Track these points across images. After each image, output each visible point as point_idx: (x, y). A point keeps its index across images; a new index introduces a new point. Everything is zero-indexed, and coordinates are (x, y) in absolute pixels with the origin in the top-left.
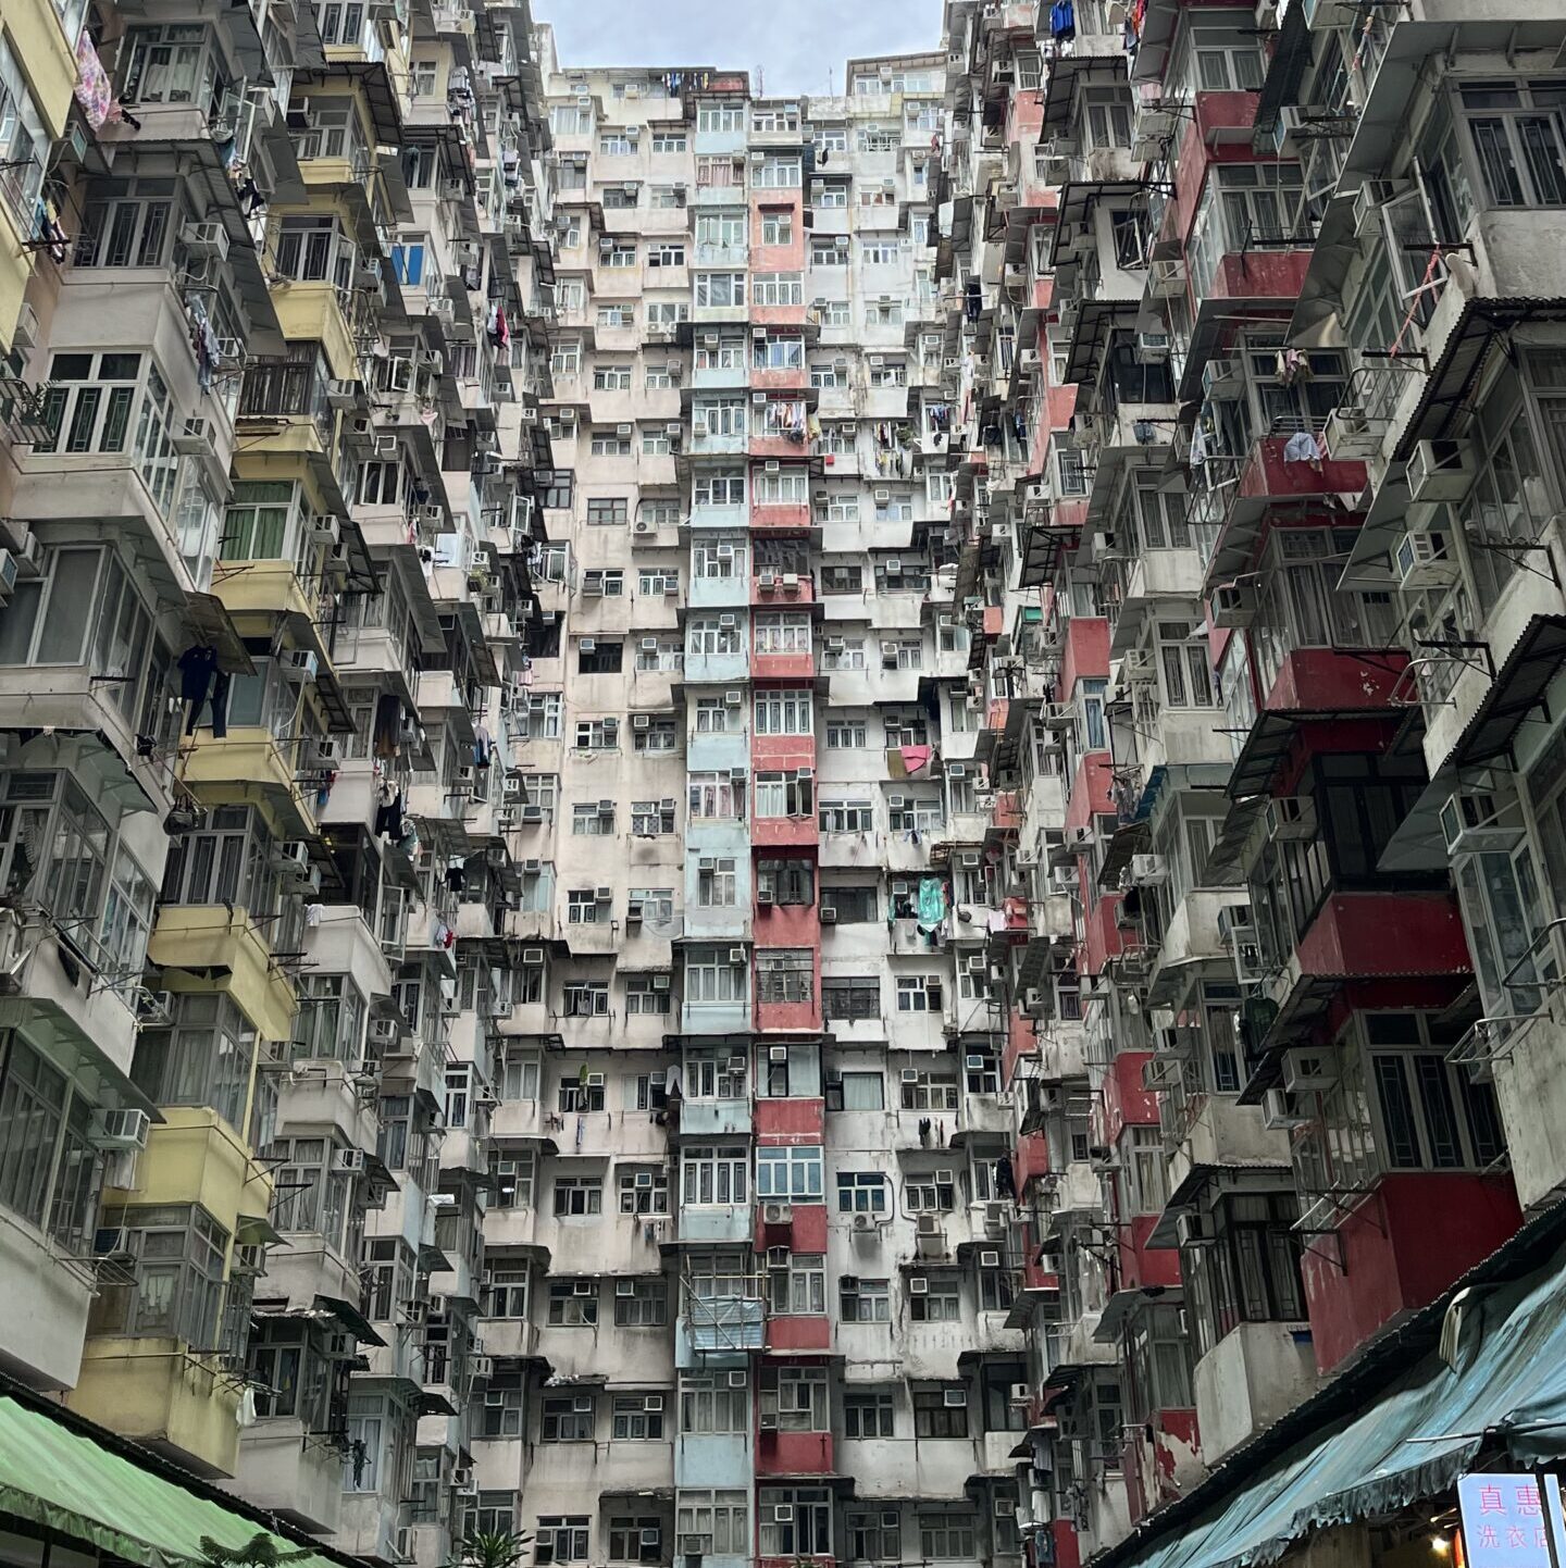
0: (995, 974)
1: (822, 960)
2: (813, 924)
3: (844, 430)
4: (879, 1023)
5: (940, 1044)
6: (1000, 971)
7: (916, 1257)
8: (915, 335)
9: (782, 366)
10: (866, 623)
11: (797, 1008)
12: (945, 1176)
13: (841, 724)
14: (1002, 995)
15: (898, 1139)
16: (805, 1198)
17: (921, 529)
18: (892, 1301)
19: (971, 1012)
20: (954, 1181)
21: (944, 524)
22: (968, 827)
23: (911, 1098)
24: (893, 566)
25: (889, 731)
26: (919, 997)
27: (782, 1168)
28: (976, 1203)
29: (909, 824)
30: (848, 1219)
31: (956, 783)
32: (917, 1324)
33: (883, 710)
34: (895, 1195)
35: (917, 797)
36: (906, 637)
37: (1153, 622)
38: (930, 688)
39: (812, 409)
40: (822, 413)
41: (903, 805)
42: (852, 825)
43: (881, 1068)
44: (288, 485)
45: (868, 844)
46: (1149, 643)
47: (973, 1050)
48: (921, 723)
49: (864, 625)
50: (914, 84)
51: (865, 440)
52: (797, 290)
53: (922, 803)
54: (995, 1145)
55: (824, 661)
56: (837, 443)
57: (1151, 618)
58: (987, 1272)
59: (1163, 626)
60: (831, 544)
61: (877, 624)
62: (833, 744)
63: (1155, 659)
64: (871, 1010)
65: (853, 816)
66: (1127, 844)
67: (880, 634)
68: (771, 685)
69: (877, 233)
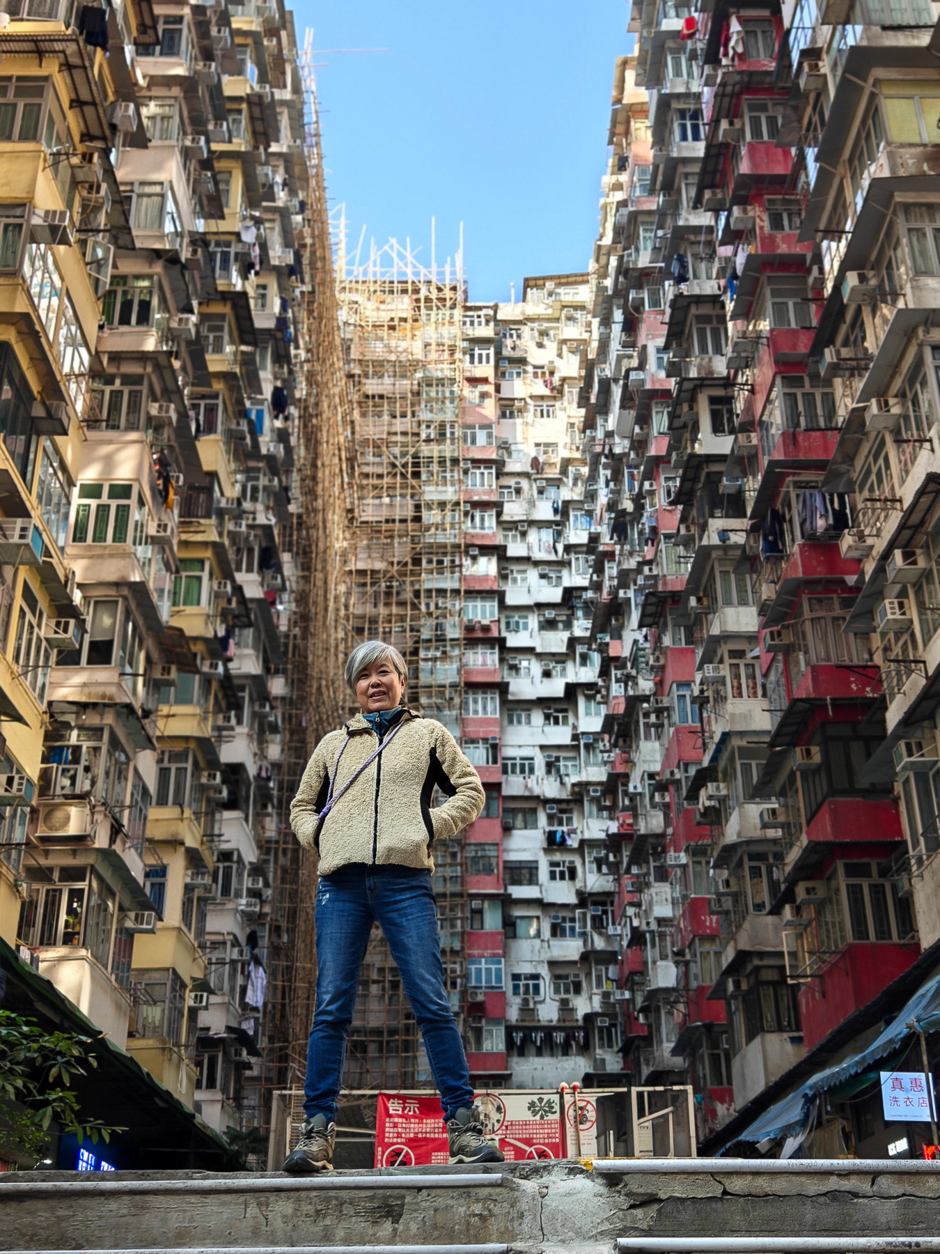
0: (611, 858)
1: (505, 850)
2: (498, 829)
3: (520, 528)
4: (538, 887)
5: (572, 899)
6: (615, 857)
7: (559, 1020)
8: (567, 466)
9: (482, 485)
10: (533, 649)
11: (488, 878)
12: (576, 976)
13: (514, 708)
14: (614, 868)
15: (549, 955)
16: (492, 987)
17: (569, 593)
19: (594, 881)
20: (583, 978)
21: (585, 589)
22: (596, 773)
23: (557, 931)
24: (551, 614)
25: (547, 717)
26: (562, 874)
27: (479, 971)
28: (595, 991)
29: (558, 770)
30: (518, 999)
31: (588, 747)
33: (542, 702)
34: (546, 986)
35: (562, 754)
36: (557, 658)
37: (724, 650)
38: (572, 689)
39: (499, 514)
40: (505, 517)
41: (554, 760)
42: (522, 771)
43: (538, 913)
44: (201, 562)
45: (532, 782)
46: (721, 661)
47: (595, 904)
48: (565, 711)
49: (530, 650)
50: (569, 295)
51: (533, 535)
52: (490, 436)
53: (565, 759)
54: (608, 958)
55: (506, 672)
56: (514, 536)
57: (723, 646)
58: (601, 1029)
59: (730, 652)
60: (510, 600)
61: (539, 650)
62: (511, 722)
63: (725, 671)
64: (532, 879)
65: (523, 766)
66: (703, 777)
67: (540, 656)
68: (473, 687)
69: (542, 398)
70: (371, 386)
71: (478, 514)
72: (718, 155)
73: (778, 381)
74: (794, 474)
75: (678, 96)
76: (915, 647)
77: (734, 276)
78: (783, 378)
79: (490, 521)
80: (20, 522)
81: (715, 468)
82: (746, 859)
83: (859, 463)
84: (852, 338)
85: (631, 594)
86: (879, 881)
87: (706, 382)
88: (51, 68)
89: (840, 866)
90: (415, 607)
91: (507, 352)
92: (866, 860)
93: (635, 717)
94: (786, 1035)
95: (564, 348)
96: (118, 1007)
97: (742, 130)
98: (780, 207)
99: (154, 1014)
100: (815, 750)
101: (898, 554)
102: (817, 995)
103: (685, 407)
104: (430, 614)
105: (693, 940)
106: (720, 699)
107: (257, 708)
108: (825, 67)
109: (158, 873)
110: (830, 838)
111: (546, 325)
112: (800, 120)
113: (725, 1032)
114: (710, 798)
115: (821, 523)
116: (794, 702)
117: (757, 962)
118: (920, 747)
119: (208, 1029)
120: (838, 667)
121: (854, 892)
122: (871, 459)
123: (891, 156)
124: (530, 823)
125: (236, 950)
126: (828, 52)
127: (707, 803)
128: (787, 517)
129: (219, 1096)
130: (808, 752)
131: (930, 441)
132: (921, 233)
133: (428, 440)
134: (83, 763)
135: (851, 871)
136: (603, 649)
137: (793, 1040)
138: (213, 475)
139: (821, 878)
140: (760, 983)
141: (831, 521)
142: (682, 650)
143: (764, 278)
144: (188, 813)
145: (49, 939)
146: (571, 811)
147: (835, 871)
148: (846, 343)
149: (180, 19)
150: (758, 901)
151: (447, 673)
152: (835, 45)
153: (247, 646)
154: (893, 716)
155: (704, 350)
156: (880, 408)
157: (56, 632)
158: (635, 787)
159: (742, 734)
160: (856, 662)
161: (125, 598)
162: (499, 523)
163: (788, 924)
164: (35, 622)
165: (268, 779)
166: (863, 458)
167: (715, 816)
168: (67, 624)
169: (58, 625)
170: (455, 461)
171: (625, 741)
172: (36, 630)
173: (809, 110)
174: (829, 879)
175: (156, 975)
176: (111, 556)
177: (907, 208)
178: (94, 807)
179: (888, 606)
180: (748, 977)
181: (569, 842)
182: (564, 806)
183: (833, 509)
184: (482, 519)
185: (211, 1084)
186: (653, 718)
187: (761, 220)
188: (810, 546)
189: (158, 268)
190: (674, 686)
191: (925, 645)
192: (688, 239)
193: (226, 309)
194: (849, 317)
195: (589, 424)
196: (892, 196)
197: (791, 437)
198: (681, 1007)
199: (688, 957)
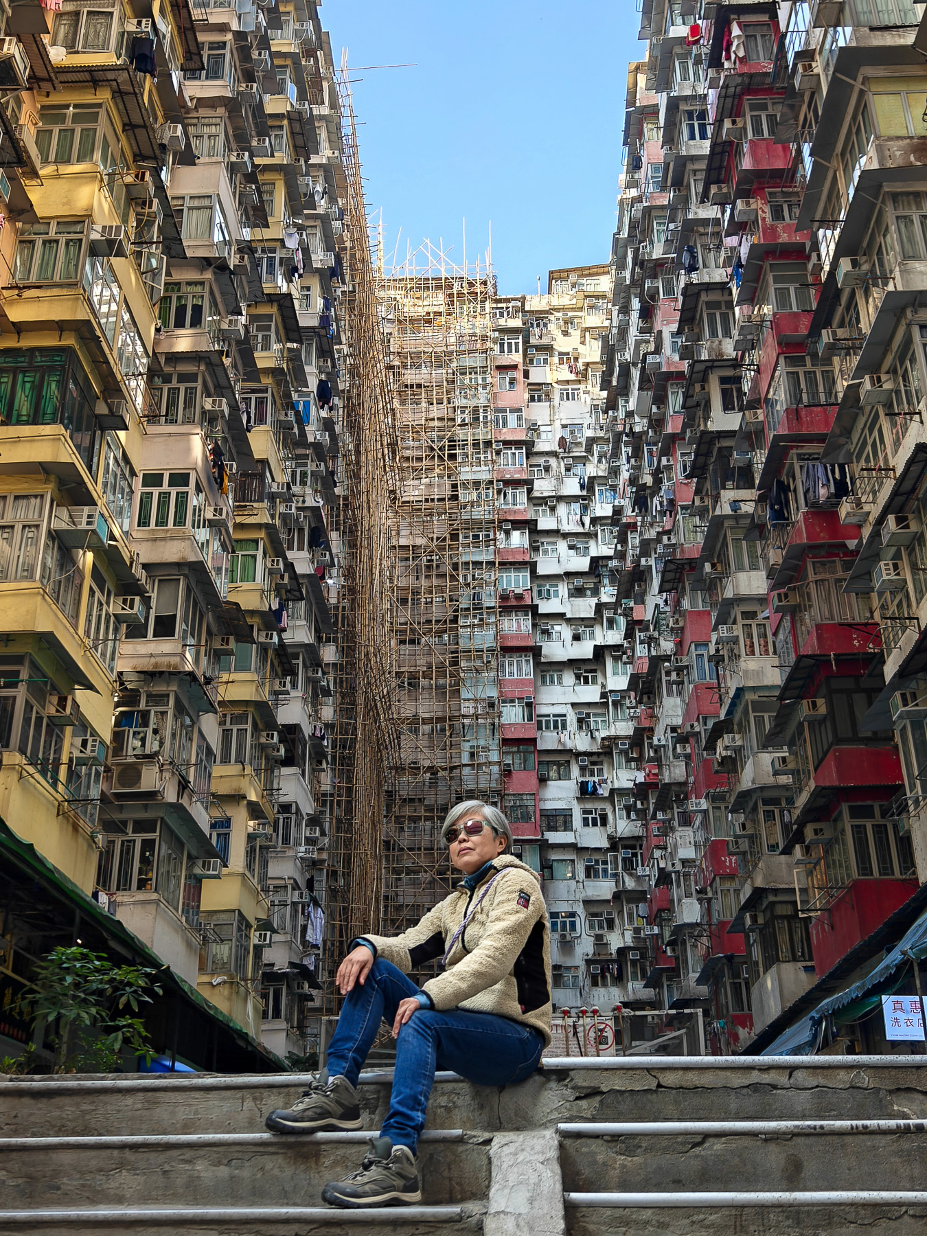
0: (639, 805)
1: (541, 800)
2: (535, 781)
3: (550, 503)
4: (571, 834)
5: (605, 844)
6: (642, 804)
7: (594, 954)
8: (592, 445)
9: (513, 464)
10: (564, 614)
11: (526, 825)
12: (609, 913)
13: (547, 670)
14: (642, 814)
15: (584, 894)
17: (595, 561)
18: (581, 978)
19: (624, 826)
20: (615, 915)
21: (610, 558)
22: (623, 728)
23: (590, 872)
24: (578, 582)
25: (578, 677)
26: (594, 820)
28: (627, 927)
29: (589, 726)
30: (557, 936)
31: (615, 703)
32: (594, 988)
33: (572, 663)
34: (582, 923)
35: (592, 711)
36: (586, 623)
37: (737, 611)
38: (600, 651)
39: (530, 491)
40: (536, 494)
41: (585, 715)
42: (556, 727)
43: (573, 857)
44: (256, 541)
45: (564, 737)
46: (735, 622)
47: (625, 847)
48: (595, 671)
49: (561, 616)
50: (590, 285)
51: (562, 509)
52: (520, 418)
53: (595, 715)
54: (638, 897)
55: (539, 636)
56: (544, 511)
57: (736, 608)
58: (634, 963)
59: (743, 613)
60: (542, 570)
61: (568, 616)
62: (544, 682)
63: (738, 631)
64: (567, 827)
65: (556, 722)
66: (719, 730)
67: (569, 621)
68: (508, 650)
69: (568, 382)
70: (410, 376)
71: (510, 491)
72: (723, 152)
73: (782, 361)
74: (797, 447)
75: (686, 98)
76: (909, 606)
77: (739, 265)
78: (786, 358)
79: (522, 497)
80: (86, 510)
81: (726, 443)
82: (760, 804)
83: (855, 436)
84: (847, 320)
85: (652, 562)
86: (882, 822)
87: (716, 364)
88: (104, 96)
89: (845, 808)
90: (453, 578)
91: (533, 341)
92: (869, 803)
93: (658, 675)
94: (800, 965)
95: (587, 334)
96: (189, 945)
97: (745, 129)
98: (780, 199)
99: (223, 951)
100: (821, 702)
101: (891, 519)
102: (826, 926)
103: (698, 387)
104: (468, 585)
105: (714, 879)
106: (735, 657)
107: (310, 674)
108: (818, 67)
109: (223, 824)
110: (836, 783)
111: (570, 314)
112: (796, 118)
113: (745, 963)
114: (726, 748)
115: (823, 492)
116: (800, 658)
117: (772, 898)
118: (914, 697)
119: (273, 965)
120: (841, 625)
121: (859, 832)
122: (867, 431)
123: (880, 149)
124: (564, 775)
125: (297, 892)
126: (820, 53)
127: (724, 753)
128: (792, 487)
129: (284, 1025)
130: (814, 704)
131: (920, 413)
132: (908, 220)
133: (463, 425)
134: (152, 726)
135: (855, 812)
136: (628, 613)
137: (806, 969)
138: (264, 463)
139: (828, 820)
140: (775, 917)
141: (833, 490)
142: (699, 613)
143: (767, 265)
144: (249, 770)
145: (125, 885)
146: (601, 763)
147: (841, 813)
148: (841, 325)
149: (223, 45)
150: (772, 842)
151: (485, 639)
152: (827, 46)
153: (299, 618)
154: (890, 669)
155: (714, 333)
156: (873, 384)
157: (123, 609)
158: (659, 740)
159: (754, 689)
160: (858, 620)
161: (186, 576)
162: (530, 499)
163: (798, 862)
164: (104, 600)
165: (323, 738)
166: (859, 431)
167: (732, 765)
168: (132, 601)
169: (125, 601)
170: (488, 444)
171: (649, 698)
172: (105, 606)
173: (804, 108)
174: (835, 820)
175: (223, 916)
176: (172, 539)
177: (895, 197)
178: (163, 765)
179: (883, 568)
180: (764, 911)
181: (600, 791)
182: (594, 758)
183: (834, 478)
184: (514, 496)
185: (277, 1014)
186: (674, 676)
187: (763, 212)
188: (813, 514)
189: (208, 275)
190: (693, 645)
191: (918, 604)
192: (698, 231)
193: (273, 310)
194: (844, 300)
195: (611, 405)
196: (881, 186)
197: (794, 413)
198: (705, 940)
199: (710, 895)
